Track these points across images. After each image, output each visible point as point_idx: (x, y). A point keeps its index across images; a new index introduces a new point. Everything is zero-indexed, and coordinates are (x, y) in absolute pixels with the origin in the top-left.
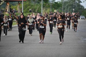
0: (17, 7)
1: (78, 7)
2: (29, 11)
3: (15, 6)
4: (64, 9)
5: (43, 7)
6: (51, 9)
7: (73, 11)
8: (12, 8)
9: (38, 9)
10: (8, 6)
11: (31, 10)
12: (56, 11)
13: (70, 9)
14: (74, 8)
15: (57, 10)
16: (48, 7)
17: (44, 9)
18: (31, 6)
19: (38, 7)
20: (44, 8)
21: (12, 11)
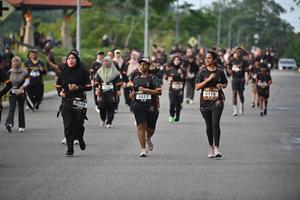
0: (58, 29)
1: (272, 29)
2: (100, 41)
3: (52, 26)
4: (224, 34)
5: (151, 28)
6: (177, 34)
7: (256, 42)
8: (40, 32)
9: (133, 34)
10: (28, 24)
11: (107, 40)
12: (196, 41)
13: (244, 34)
14: (258, 31)
15: (199, 36)
16: (168, 29)
17: (155, 37)
18: (107, 25)
19: (133, 27)
20: (155, 30)
21: (43, 41)
